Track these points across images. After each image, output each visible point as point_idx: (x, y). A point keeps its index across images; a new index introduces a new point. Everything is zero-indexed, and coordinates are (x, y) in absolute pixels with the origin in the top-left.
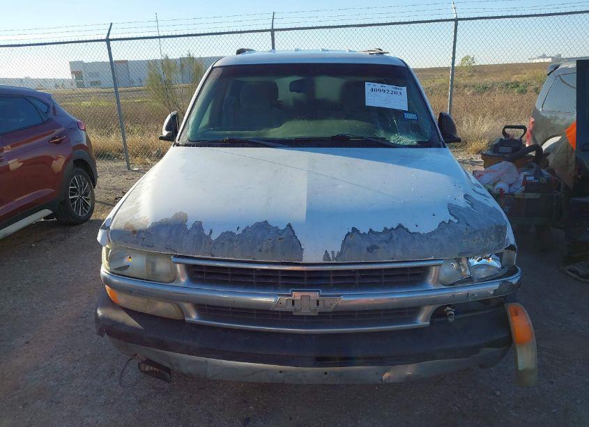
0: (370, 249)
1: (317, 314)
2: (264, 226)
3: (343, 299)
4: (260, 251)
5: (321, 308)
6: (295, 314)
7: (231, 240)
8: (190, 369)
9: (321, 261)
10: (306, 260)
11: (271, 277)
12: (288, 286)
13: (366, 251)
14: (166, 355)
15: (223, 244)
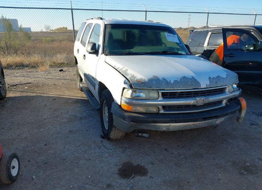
0: (216, 83)
1: (203, 105)
2: (184, 78)
3: (210, 99)
4: (188, 85)
5: (204, 103)
6: (197, 105)
7: (178, 83)
8: (164, 129)
9: (205, 87)
10: (202, 87)
11: (190, 94)
12: (195, 96)
13: (215, 83)
14: (155, 125)
15: (176, 84)
